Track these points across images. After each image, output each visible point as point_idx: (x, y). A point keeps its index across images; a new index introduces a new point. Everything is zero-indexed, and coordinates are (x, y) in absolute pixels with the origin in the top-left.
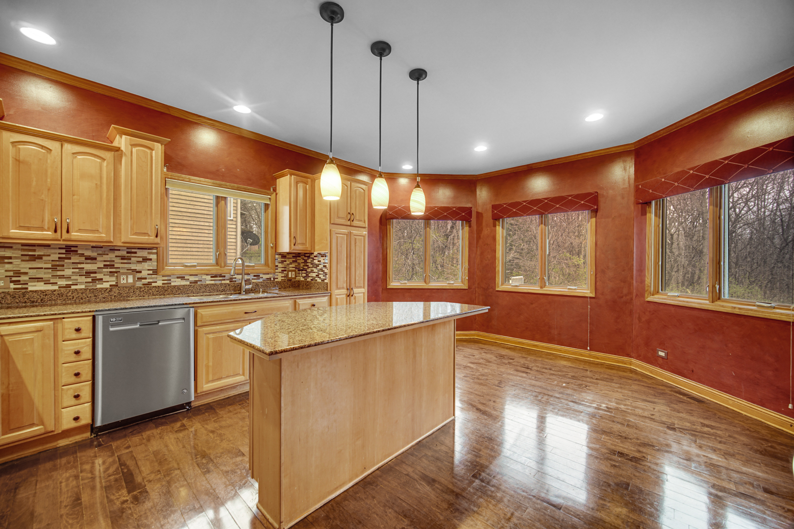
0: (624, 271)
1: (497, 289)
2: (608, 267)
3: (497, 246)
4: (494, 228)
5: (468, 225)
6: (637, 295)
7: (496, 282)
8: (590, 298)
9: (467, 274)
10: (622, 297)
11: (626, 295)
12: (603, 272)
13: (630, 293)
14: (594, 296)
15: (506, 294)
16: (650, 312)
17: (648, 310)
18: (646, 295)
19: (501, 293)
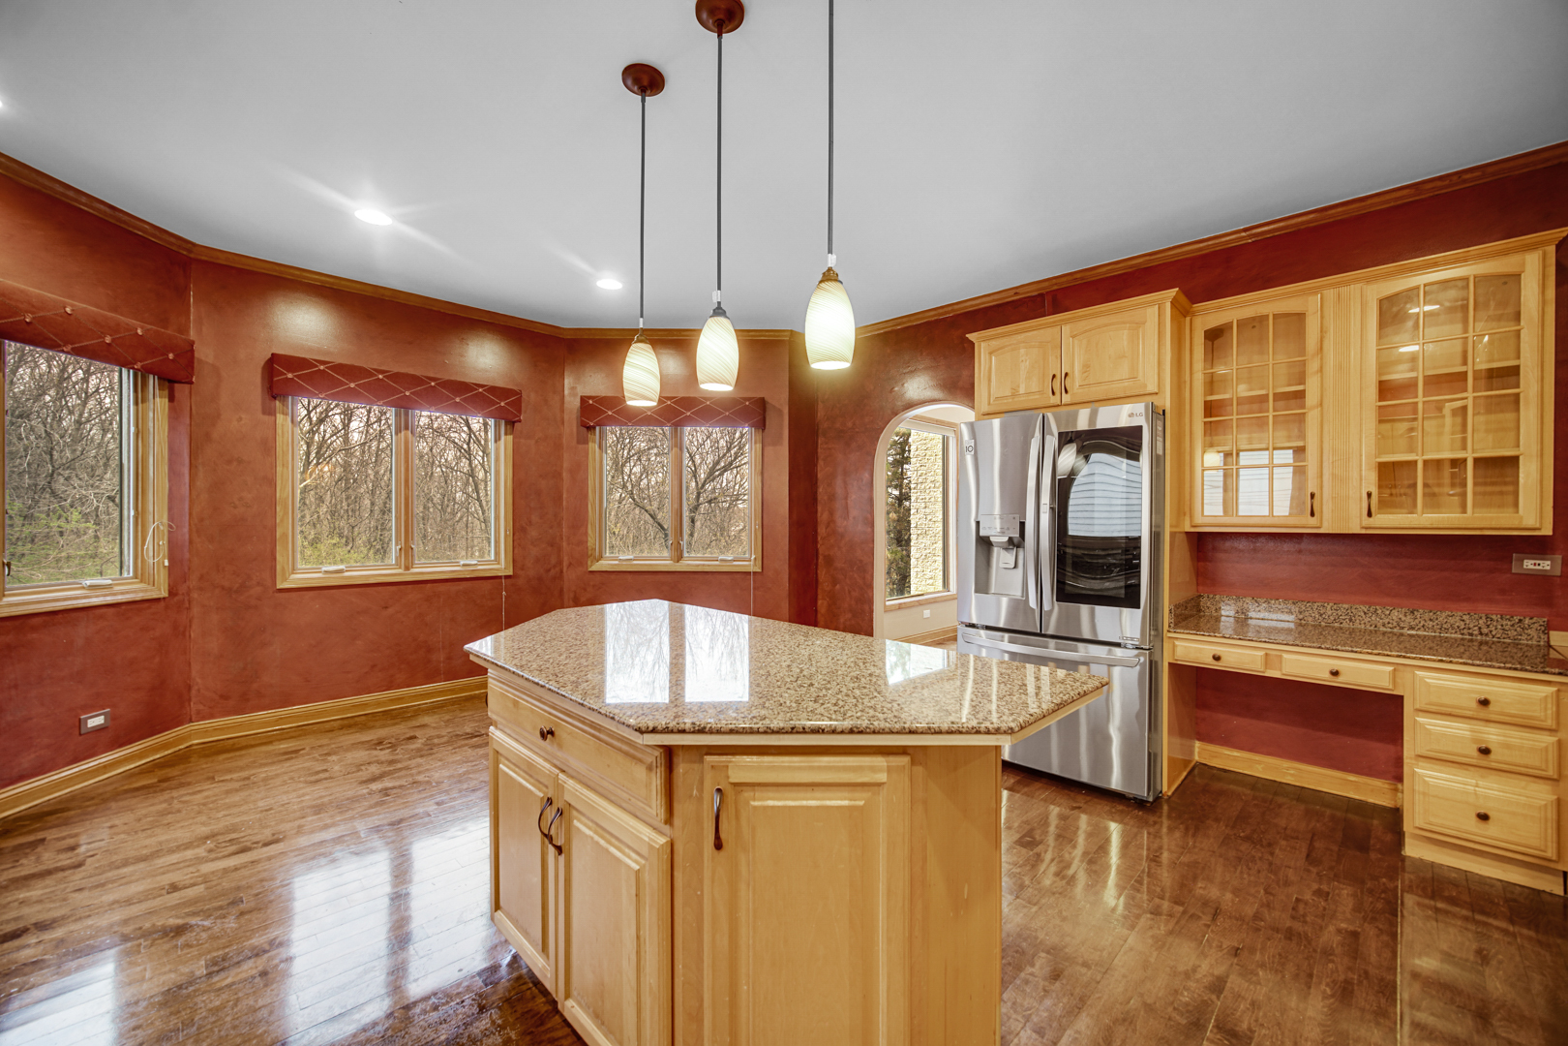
0: (551, 528)
1: (280, 585)
2: (530, 522)
3: (279, 469)
4: (266, 418)
5: (166, 392)
6: (570, 564)
7: (278, 567)
8: (507, 577)
9: (165, 550)
10: (549, 570)
11: (555, 566)
12: (523, 530)
13: (560, 562)
14: (511, 573)
15: (311, 593)
16: (594, 586)
17: (592, 583)
18: (589, 563)
19: (293, 594)
